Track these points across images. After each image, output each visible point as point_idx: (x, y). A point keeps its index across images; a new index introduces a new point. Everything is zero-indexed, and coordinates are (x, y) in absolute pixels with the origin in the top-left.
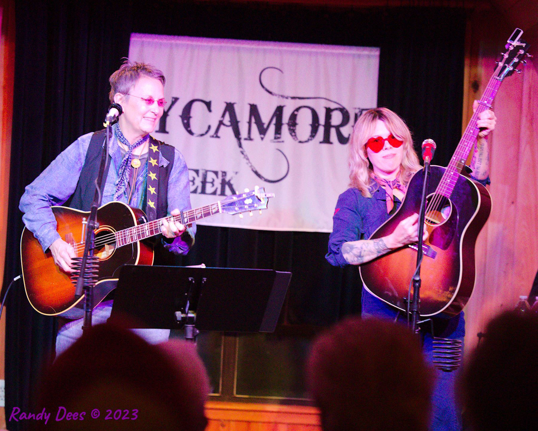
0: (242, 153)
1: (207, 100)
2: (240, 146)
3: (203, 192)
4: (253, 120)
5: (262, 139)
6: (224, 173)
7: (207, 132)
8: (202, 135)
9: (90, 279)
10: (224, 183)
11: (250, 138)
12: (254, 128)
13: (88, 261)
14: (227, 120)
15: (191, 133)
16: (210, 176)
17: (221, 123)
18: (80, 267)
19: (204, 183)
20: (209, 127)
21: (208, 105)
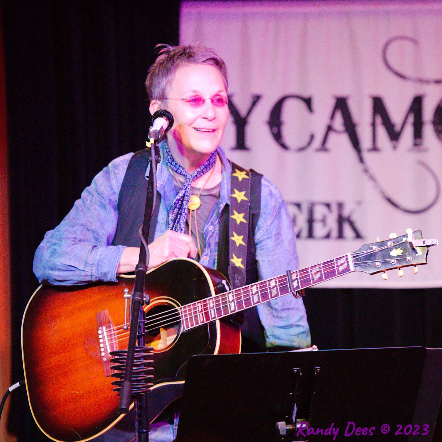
0: (366, 171)
1: (306, 95)
2: (361, 160)
3: (311, 235)
4: (379, 120)
5: (395, 148)
6: (340, 206)
7: (310, 143)
8: (302, 149)
9: (143, 383)
10: (341, 220)
11: (375, 148)
12: (382, 132)
13: (137, 355)
14: (339, 122)
15: (284, 146)
16: (319, 212)
17: (330, 128)
18: (125, 364)
19: (311, 221)
20: (312, 137)
21: (308, 102)
